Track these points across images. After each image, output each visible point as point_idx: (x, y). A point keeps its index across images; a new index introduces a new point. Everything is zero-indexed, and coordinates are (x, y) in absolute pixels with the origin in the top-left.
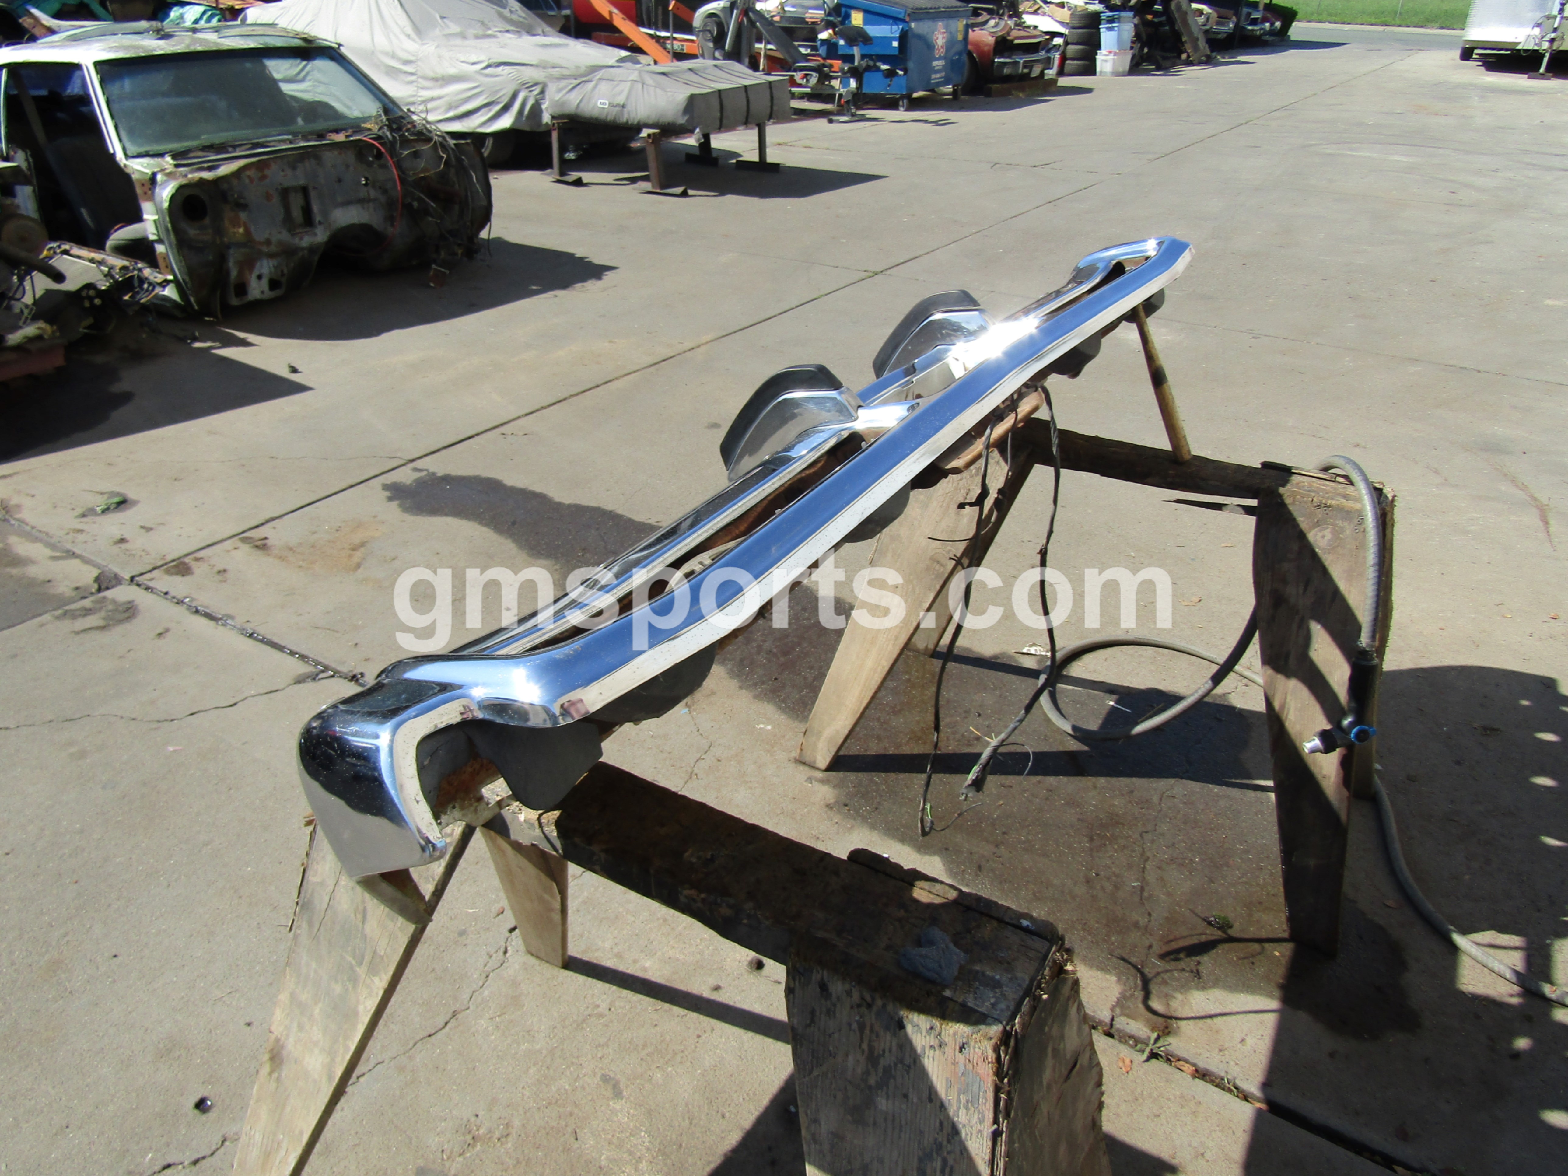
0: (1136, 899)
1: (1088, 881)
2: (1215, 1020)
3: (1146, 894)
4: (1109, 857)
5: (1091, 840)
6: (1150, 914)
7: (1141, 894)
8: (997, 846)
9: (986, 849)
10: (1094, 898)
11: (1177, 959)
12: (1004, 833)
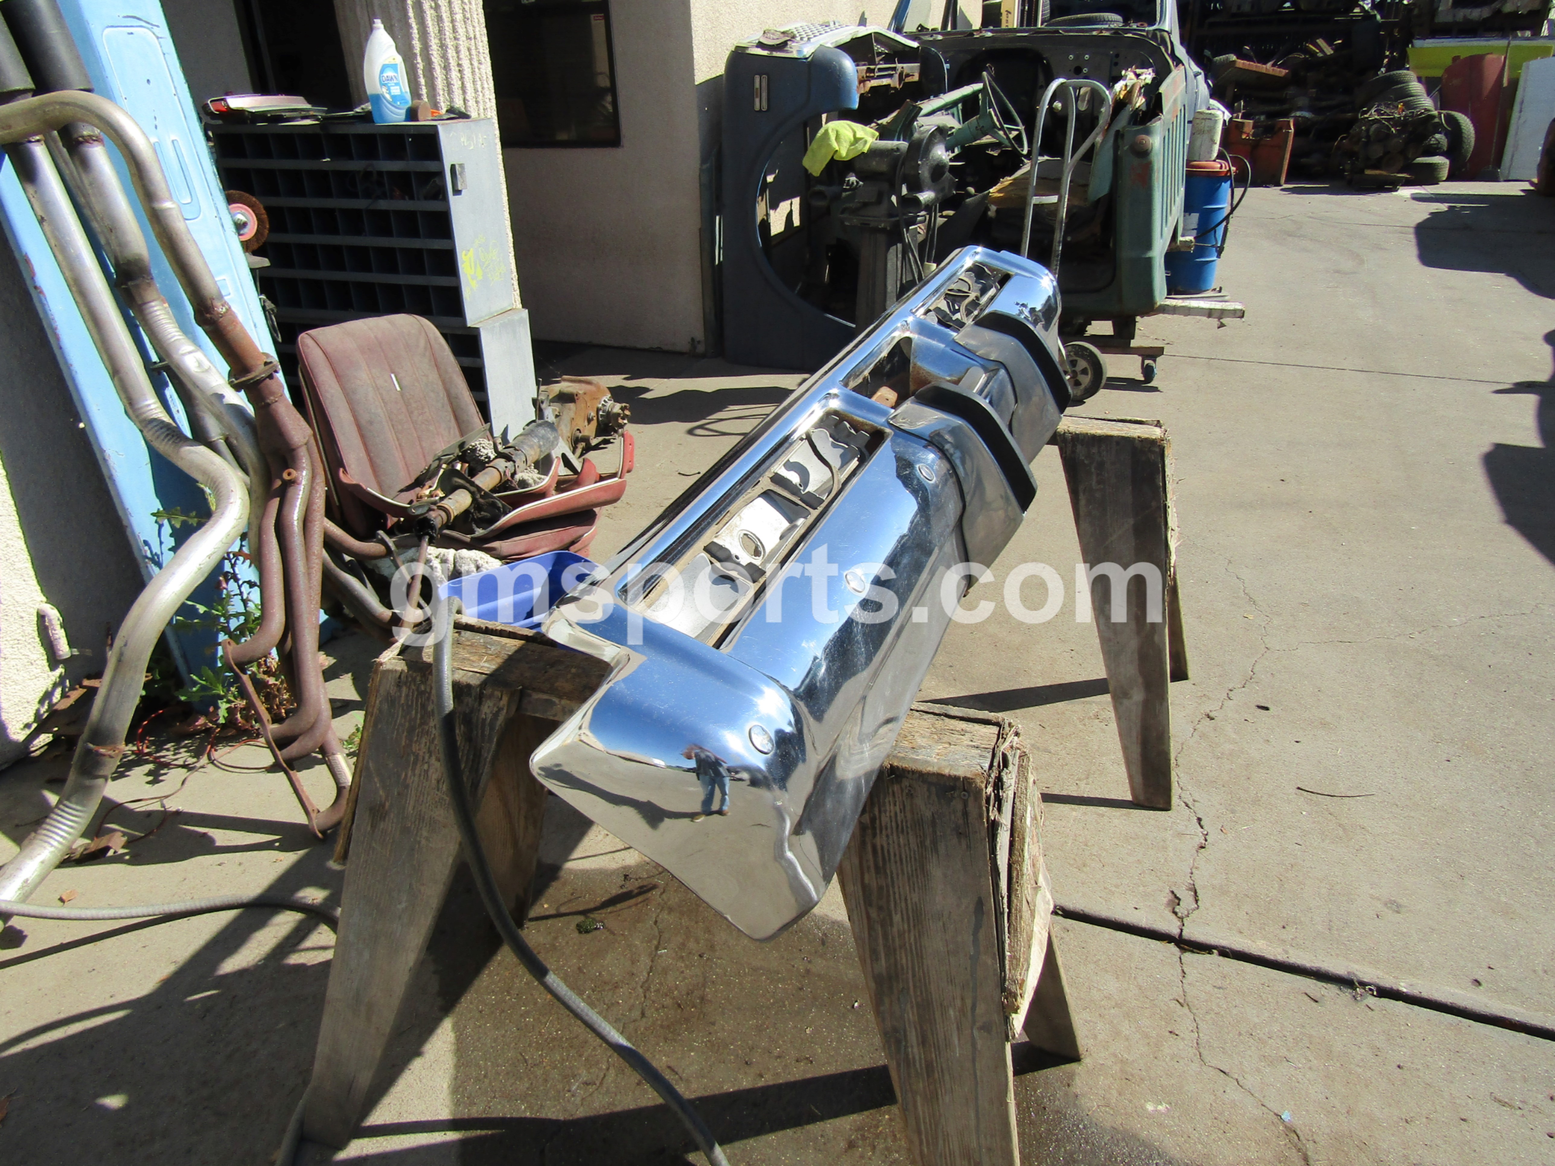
0: (666, 935)
1: (712, 948)
2: (623, 847)
3: (655, 942)
4: (685, 978)
5: (702, 998)
6: (656, 922)
7: (659, 942)
8: (808, 971)
9: (819, 965)
10: (708, 931)
11: (641, 887)
12: (801, 989)
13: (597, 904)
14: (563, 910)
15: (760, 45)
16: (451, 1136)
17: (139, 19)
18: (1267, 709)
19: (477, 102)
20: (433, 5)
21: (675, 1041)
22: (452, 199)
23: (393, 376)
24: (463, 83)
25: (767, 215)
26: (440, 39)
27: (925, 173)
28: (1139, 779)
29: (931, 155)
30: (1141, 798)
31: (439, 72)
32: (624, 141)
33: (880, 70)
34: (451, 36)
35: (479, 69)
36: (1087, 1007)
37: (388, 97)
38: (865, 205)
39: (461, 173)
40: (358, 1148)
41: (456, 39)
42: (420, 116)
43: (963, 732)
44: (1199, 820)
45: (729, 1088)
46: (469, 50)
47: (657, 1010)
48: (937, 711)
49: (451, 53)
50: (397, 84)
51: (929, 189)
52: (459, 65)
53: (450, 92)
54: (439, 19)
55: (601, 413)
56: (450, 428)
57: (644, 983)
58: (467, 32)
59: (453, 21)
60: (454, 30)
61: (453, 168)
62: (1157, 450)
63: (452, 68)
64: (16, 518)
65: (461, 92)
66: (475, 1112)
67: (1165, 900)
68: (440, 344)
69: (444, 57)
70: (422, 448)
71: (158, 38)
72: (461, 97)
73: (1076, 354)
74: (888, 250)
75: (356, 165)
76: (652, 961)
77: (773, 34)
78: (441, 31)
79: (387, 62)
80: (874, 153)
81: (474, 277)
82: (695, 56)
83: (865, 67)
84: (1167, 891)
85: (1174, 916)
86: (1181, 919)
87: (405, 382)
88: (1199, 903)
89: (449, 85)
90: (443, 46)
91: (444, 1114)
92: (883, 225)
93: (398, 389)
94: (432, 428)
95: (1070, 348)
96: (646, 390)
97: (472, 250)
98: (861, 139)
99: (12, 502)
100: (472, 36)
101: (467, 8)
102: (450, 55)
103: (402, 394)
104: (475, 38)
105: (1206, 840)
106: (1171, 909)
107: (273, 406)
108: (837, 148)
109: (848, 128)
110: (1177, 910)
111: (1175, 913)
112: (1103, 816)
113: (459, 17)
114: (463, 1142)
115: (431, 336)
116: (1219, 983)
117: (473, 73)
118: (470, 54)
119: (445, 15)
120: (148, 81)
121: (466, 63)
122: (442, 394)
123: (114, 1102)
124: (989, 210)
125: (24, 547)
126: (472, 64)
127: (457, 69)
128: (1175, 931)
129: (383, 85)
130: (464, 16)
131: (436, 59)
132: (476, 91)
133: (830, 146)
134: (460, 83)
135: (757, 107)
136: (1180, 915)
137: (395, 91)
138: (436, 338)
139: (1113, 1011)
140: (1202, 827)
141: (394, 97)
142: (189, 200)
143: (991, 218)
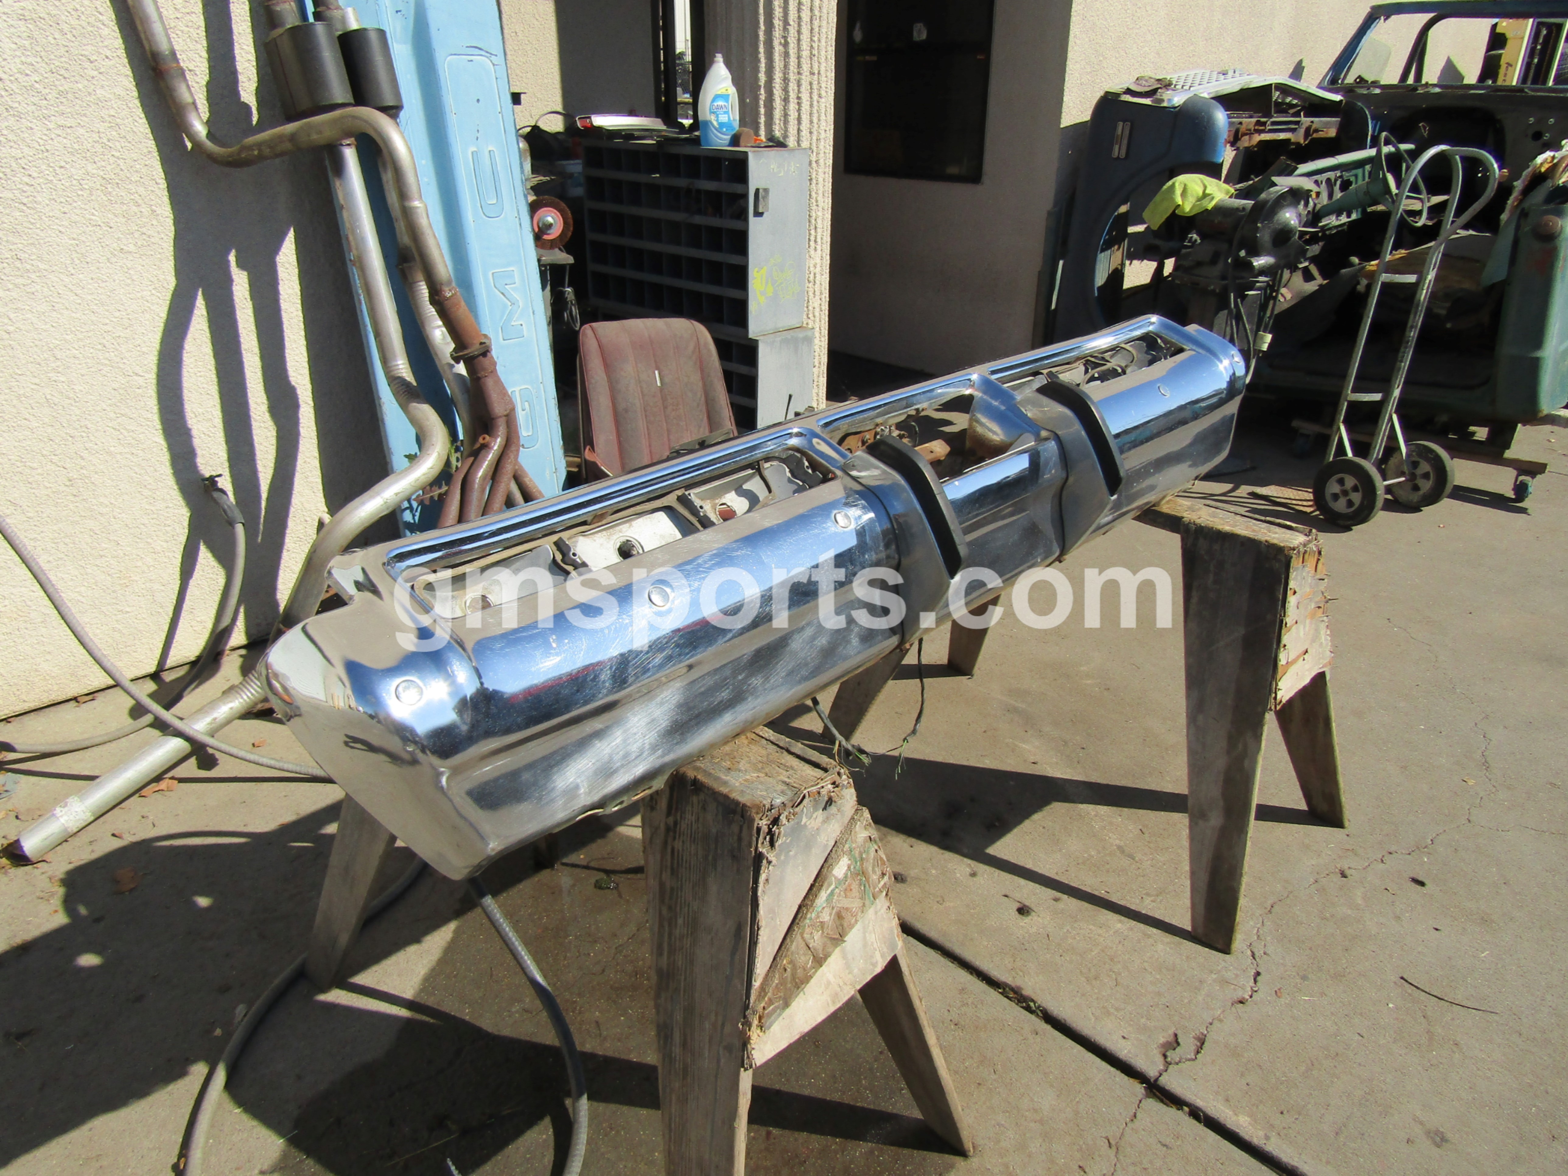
13: (623, 868)
14: (592, 864)
15: (1129, 91)
16: (403, 1012)
17: (480, 49)
18: (1422, 884)
19: (811, 133)
20: (783, 41)
21: (615, 1002)
22: (752, 219)
23: (657, 372)
24: (799, 115)
25: (1123, 265)
26: (784, 74)
27: (1264, 235)
28: (1201, 909)
29: (1276, 218)
30: (1200, 931)
31: (778, 103)
32: (985, 179)
33: (1273, 123)
34: (796, 71)
35: (818, 102)
36: (1007, 1112)
37: (715, 123)
38: (1199, 264)
39: (764, 198)
40: (337, 996)
41: (799, 73)
42: (742, 142)
43: (787, 768)
44: (1258, 974)
45: (634, 1058)
46: (811, 84)
47: (616, 972)
48: (781, 744)
49: (792, 86)
50: (725, 113)
51: (1269, 254)
52: (799, 98)
53: (786, 122)
54: (786, 55)
55: (878, 437)
56: (700, 427)
57: (621, 946)
58: (811, 68)
59: (799, 57)
60: (799, 66)
61: (757, 191)
62: (1283, 559)
63: (791, 100)
64: (315, 441)
65: (796, 122)
66: (431, 1001)
67: (1162, 1040)
68: (709, 350)
69: (785, 90)
70: (669, 440)
71: (494, 65)
72: (796, 128)
73: (1420, 455)
74: (1217, 313)
75: (682, 182)
76: (638, 930)
77: (1146, 81)
78: (786, 66)
79: (719, 93)
80: (1220, 210)
81: (763, 293)
82: (1065, 99)
83: (1254, 120)
84: (1171, 1032)
85: (1161, 1059)
86: (1168, 1064)
87: (666, 380)
88: (1199, 1056)
89: (786, 115)
90: (786, 80)
91: (408, 994)
92: (1212, 287)
93: (659, 384)
94: (682, 423)
95: (1413, 447)
96: (949, 423)
97: (765, 268)
98: (1209, 195)
99: (315, 428)
100: (816, 72)
101: (815, 45)
102: (790, 89)
103: (661, 389)
104: (819, 73)
105: (1251, 997)
106: (1163, 1050)
107: (483, 380)
108: (1180, 203)
109: (1199, 182)
110: (1168, 1054)
111: (1165, 1056)
112: (1149, 936)
113: (805, 54)
114: (408, 1021)
115: (702, 342)
116: (1167, 1141)
117: (811, 106)
118: (811, 88)
119: (792, 51)
120: (478, 101)
121: (805, 97)
122: (700, 394)
123: (203, 902)
124: (1358, 283)
125: (318, 465)
126: (811, 98)
127: (796, 101)
128: (1151, 1072)
129: (712, 113)
130: (811, 53)
131: (778, 93)
132: (811, 122)
133: (1173, 200)
134: (797, 114)
135: (1115, 154)
136: (1169, 1059)
137: (724, 118)
138: (706, 344)
139: (1032, 1125)
140: (1255, 981)
141: (722, 125)
142: (495, 202)
143: (1359, 293)
